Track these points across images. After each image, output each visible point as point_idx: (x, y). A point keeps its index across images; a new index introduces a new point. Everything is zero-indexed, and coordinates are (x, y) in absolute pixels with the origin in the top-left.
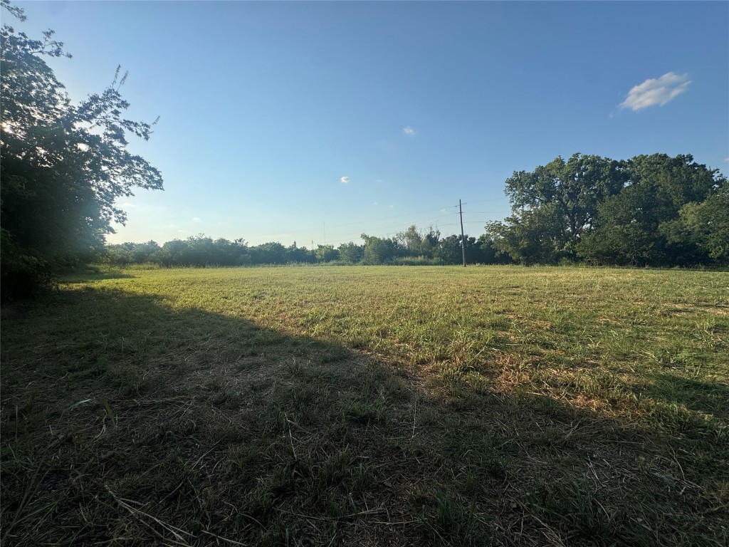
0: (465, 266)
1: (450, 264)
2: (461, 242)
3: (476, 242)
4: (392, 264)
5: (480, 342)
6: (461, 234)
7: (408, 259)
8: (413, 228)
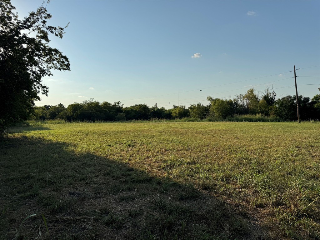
0: (300, 123)
1: (285, 120)
2: (295, 101)
3: (310, 101)
4: (233, 121)
5: (313, 192)
6: (295, 94)
7: (248, 116)
8: (251, 91)
